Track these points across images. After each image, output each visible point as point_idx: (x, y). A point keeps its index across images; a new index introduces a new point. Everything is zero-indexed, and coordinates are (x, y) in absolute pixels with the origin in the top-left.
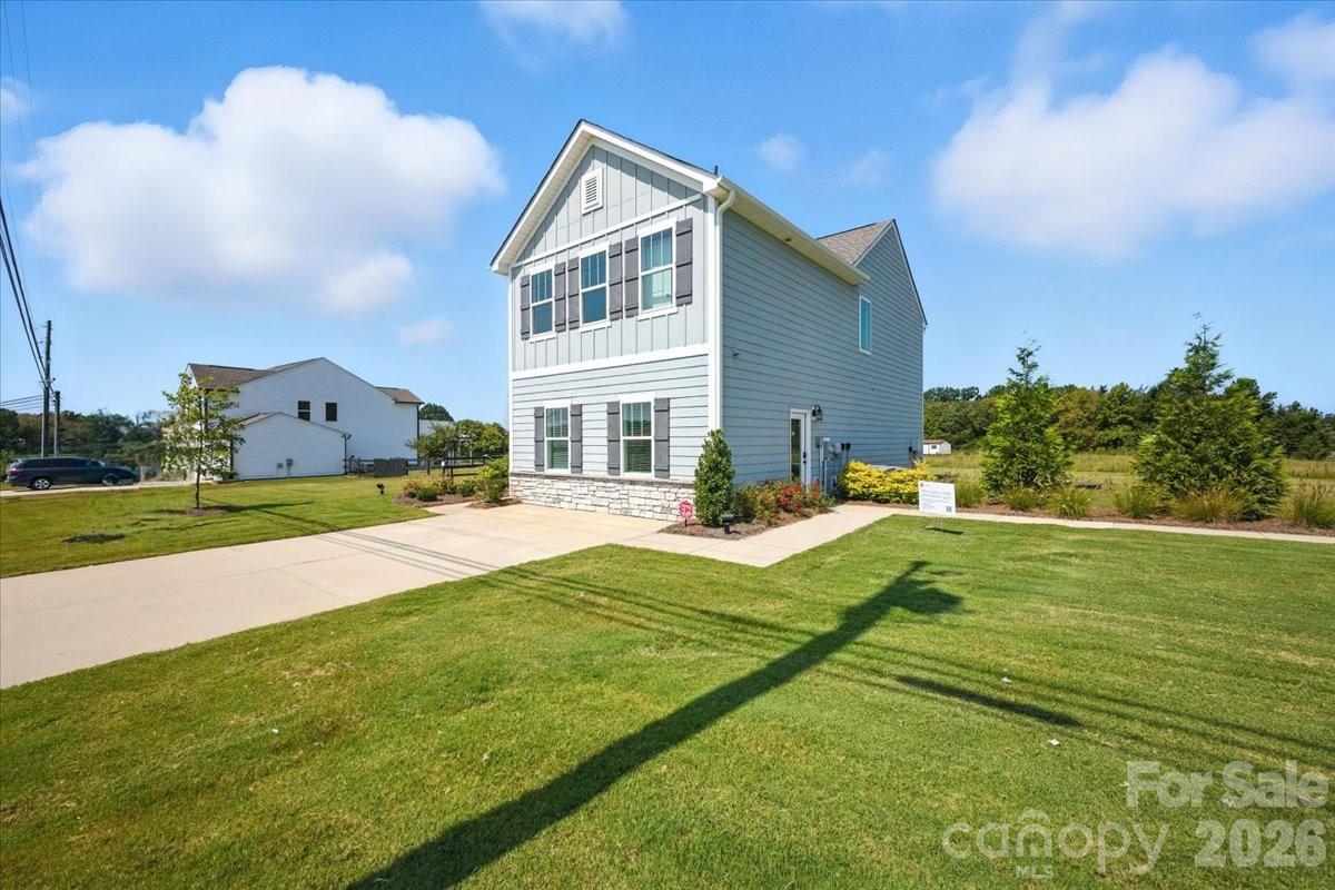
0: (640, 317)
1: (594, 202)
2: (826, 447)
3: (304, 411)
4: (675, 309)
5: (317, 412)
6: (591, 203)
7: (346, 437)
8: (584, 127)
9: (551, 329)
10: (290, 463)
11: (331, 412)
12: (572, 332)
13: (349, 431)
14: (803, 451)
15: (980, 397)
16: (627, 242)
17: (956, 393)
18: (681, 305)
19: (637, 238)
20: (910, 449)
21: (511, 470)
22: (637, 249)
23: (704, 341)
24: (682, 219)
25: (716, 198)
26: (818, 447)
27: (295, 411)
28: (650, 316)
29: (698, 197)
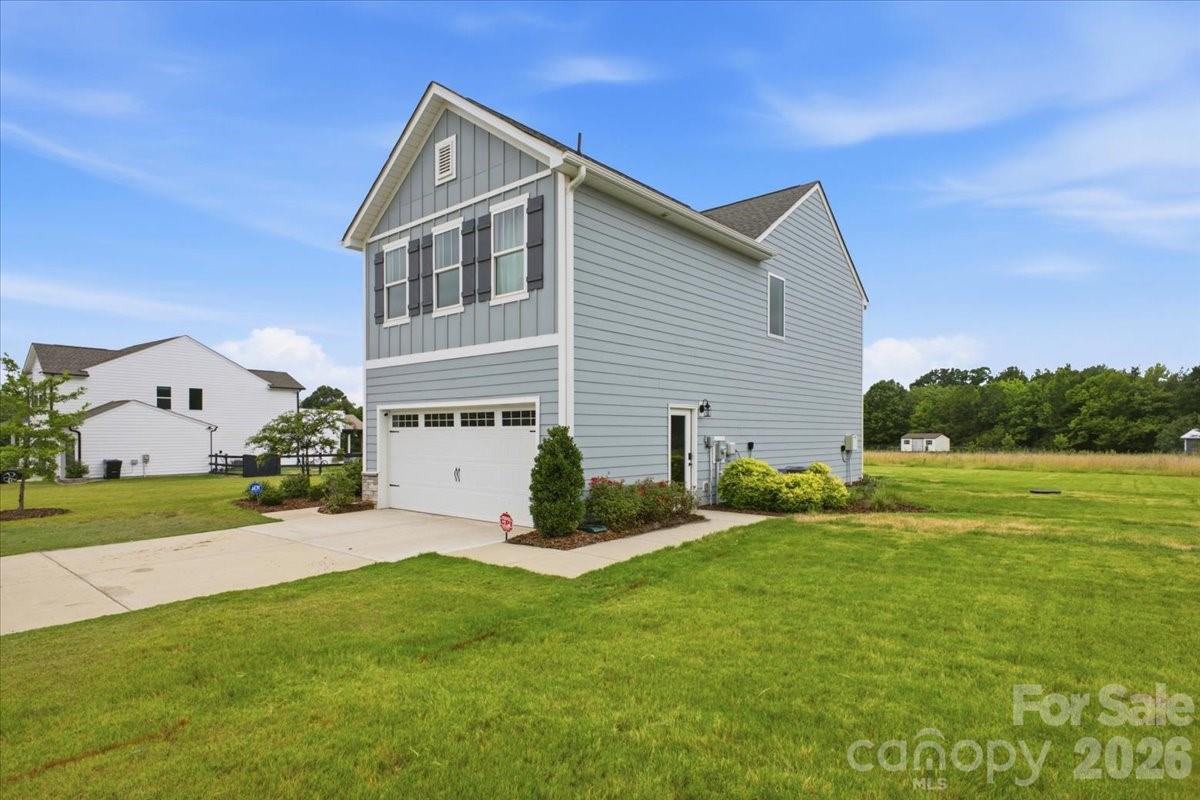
0: (492, 303)
1: (448, 173)
2: (718, 446)
3: (164, 398)
4: (526, 296)
5: (179, 400)
6: (443, 175)
7: (212, 429)
8: (436, 90)
9: (404, 314)
10: (146, 460)
11: (196, 399)
12: (426, 316)
13: (214, 422)
14: (687, 451)
15: (991, 378)
16: (480, 218)
17: (964, 375)
18: (532, 290)
19: (489, 215)
20: (843, 448)
21: (364, 471)
22: (490, 227)
23: (555, 331)
24: (534, 196)
25: (565, 174)
26: (708, 446)
27: (154, 399)
28: (503, 301)
29: (547, 172)
